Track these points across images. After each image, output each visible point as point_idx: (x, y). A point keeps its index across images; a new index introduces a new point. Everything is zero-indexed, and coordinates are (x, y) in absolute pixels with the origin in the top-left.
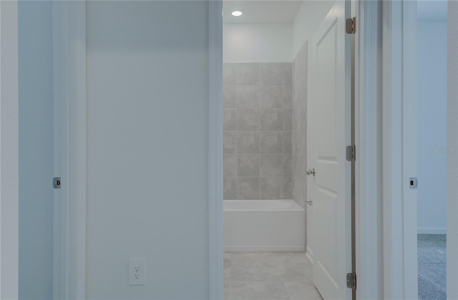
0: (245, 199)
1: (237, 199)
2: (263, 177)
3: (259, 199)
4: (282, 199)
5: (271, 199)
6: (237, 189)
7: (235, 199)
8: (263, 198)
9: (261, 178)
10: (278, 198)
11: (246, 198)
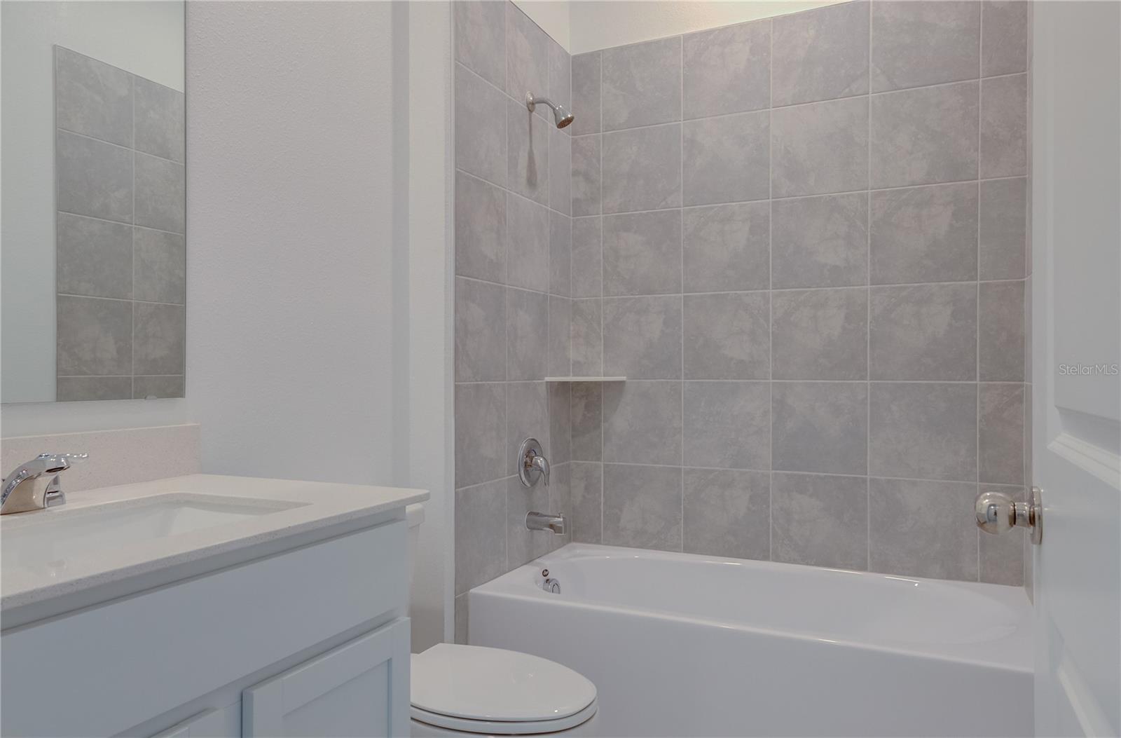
0: (806, 559)
1: (773, 560)
2: (883, 478)
3: (863, 568)
4: (976, 580)
5: (918, 573)
6: (771, 521)
7: (766, 558)
8: (884, 567)
9: (871, 480)
10: (954, 574)
11: (806, 557)
